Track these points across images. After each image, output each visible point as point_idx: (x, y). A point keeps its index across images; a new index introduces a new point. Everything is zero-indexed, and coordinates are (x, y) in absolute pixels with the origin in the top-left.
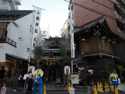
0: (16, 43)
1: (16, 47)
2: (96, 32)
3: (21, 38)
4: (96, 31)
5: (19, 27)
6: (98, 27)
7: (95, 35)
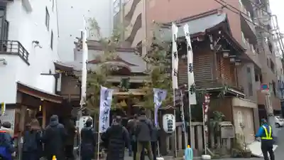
0: (27, 53)
1: (29, 64)
2: (213, 44)
3: (37, 43)
4: (214, 40)
5: (32, 13)
6: (220, 32)
7: (212, 48)
